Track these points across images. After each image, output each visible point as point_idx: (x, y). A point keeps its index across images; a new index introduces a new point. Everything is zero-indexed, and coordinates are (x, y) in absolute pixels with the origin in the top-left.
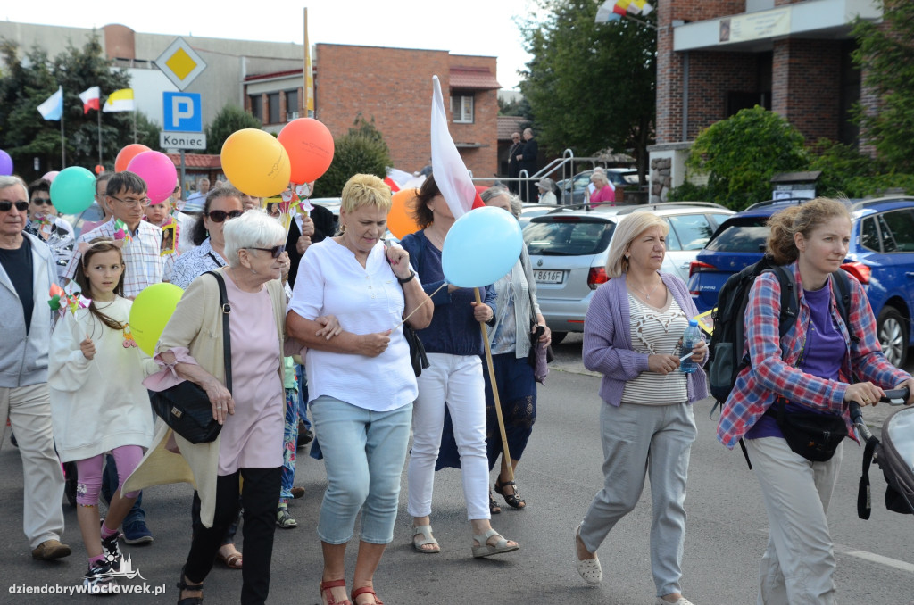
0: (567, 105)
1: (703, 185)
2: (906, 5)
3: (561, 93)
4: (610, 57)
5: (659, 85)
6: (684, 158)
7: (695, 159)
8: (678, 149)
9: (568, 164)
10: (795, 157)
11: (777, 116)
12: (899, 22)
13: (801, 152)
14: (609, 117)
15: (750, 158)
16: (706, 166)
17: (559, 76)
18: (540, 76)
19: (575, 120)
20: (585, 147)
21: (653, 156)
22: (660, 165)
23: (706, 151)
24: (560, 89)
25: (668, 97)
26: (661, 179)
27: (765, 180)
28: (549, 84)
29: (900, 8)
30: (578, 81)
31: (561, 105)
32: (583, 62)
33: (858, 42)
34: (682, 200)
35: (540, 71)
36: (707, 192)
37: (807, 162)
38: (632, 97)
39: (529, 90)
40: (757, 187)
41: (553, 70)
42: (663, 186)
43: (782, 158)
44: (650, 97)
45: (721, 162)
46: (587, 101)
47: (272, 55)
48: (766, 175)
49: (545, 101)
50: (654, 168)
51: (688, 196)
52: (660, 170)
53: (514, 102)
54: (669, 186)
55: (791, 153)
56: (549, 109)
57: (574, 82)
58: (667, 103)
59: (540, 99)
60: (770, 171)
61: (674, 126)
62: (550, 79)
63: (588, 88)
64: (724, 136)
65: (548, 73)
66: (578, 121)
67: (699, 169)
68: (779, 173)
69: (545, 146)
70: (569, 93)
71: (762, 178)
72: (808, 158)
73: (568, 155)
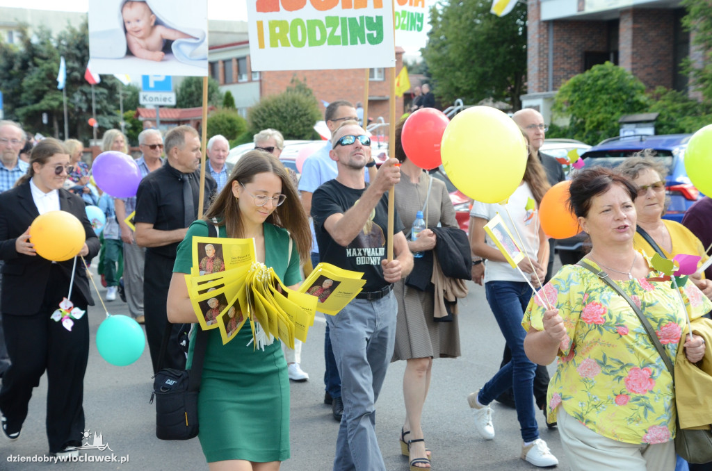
0: (458, 65)
3: (452, 56)
4: (491, 26)
5: (529, 47)
6: (550, 105)
7: (559, 106)
8: (545, 98)
10: (637, 102)
11: (623, 71)
13: (643, 98)
14: (490, 74)
15: (602, 104)
16: (568, 111)
17: (451, 43)
18: (435, 42)
19: (464, 77)
20: (472, 98)
21: (526, 103)
23: (567, 99)
24: (453, 53)
25: (537, 57)
27: (614, 121)
28: (443, 49)
30: (466, 45)
31: (453, 65)
32: (470, 31)
33: (687, 10)
35: (436, 39)
37: (647, 106)
38: (508, 57)
39: (428, 54)
40: (608, 126)
41: (446, 38)
43: (628, 103)
44: (522, 57)
45: (579, 108)
46: (473, 62)
47: (226, 30)
48: (615, 117)
49: (440, 63)
51: (553, 134)
53: (415, 63)
55: (635, 99)
56: (443, 68)
57: (463, 47)
58: (536, 62)
59: (436, 61)
60: (618, 114)
61: (542, 79)
62: (444, 45)
63: (474, 51)
64: (581, 87)
65: (442, 40)
66: (467, 77)
67: (563, 114)
68: (625, 114)
70: (460, 56)
71: (612, 119)
72: (648, 103)
73: (459, 105)
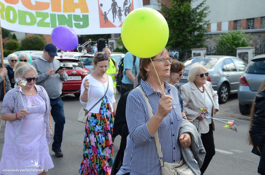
1: (121, 49)
2: (165, 8)
6: (117, 42)
7: (119, 42)
9: (90, 43)
12: (164, 11)
21: (110, 41)
22: (111, 43)
26: (111, 47)
29: (164, 8)
34: (116, 52)
36: (122, 50)
42: (112, 48)
50: (110, 44)
51: (118, 51)
52: (111, 45)
54: (113, 49)
69: (85, 38)
73: (90, 41)
